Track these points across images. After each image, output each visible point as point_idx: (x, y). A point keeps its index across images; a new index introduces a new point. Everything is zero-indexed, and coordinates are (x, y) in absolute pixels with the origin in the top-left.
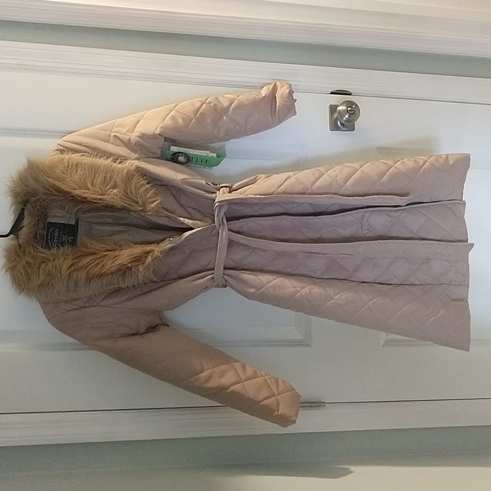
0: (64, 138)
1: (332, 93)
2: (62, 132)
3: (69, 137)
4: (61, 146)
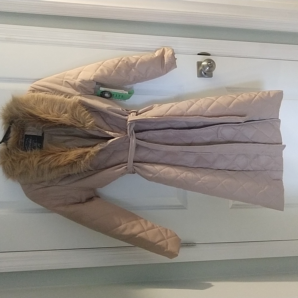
0: (34, 83)
1: (198, 54)
3: (37, 82)
4: (33, 88)
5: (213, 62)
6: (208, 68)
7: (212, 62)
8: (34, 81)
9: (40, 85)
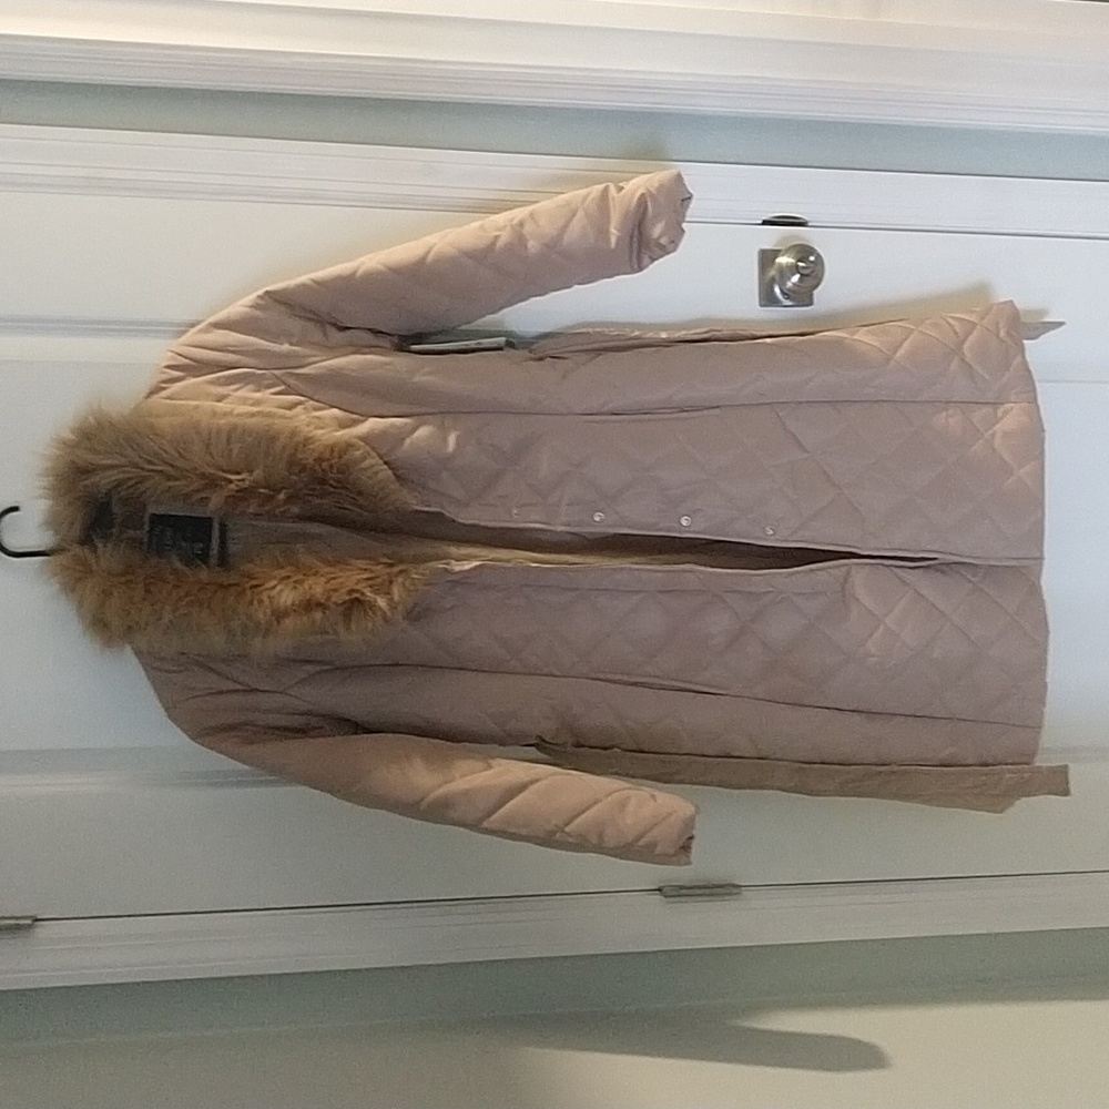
1: (765, 223)
2: (179, 325)
3: (190, 336)
4: (186, 358)
5: (819, 257)
6: (796, 278)
7: (812, 258)
8: (183, 329)
9: (201, 344)
